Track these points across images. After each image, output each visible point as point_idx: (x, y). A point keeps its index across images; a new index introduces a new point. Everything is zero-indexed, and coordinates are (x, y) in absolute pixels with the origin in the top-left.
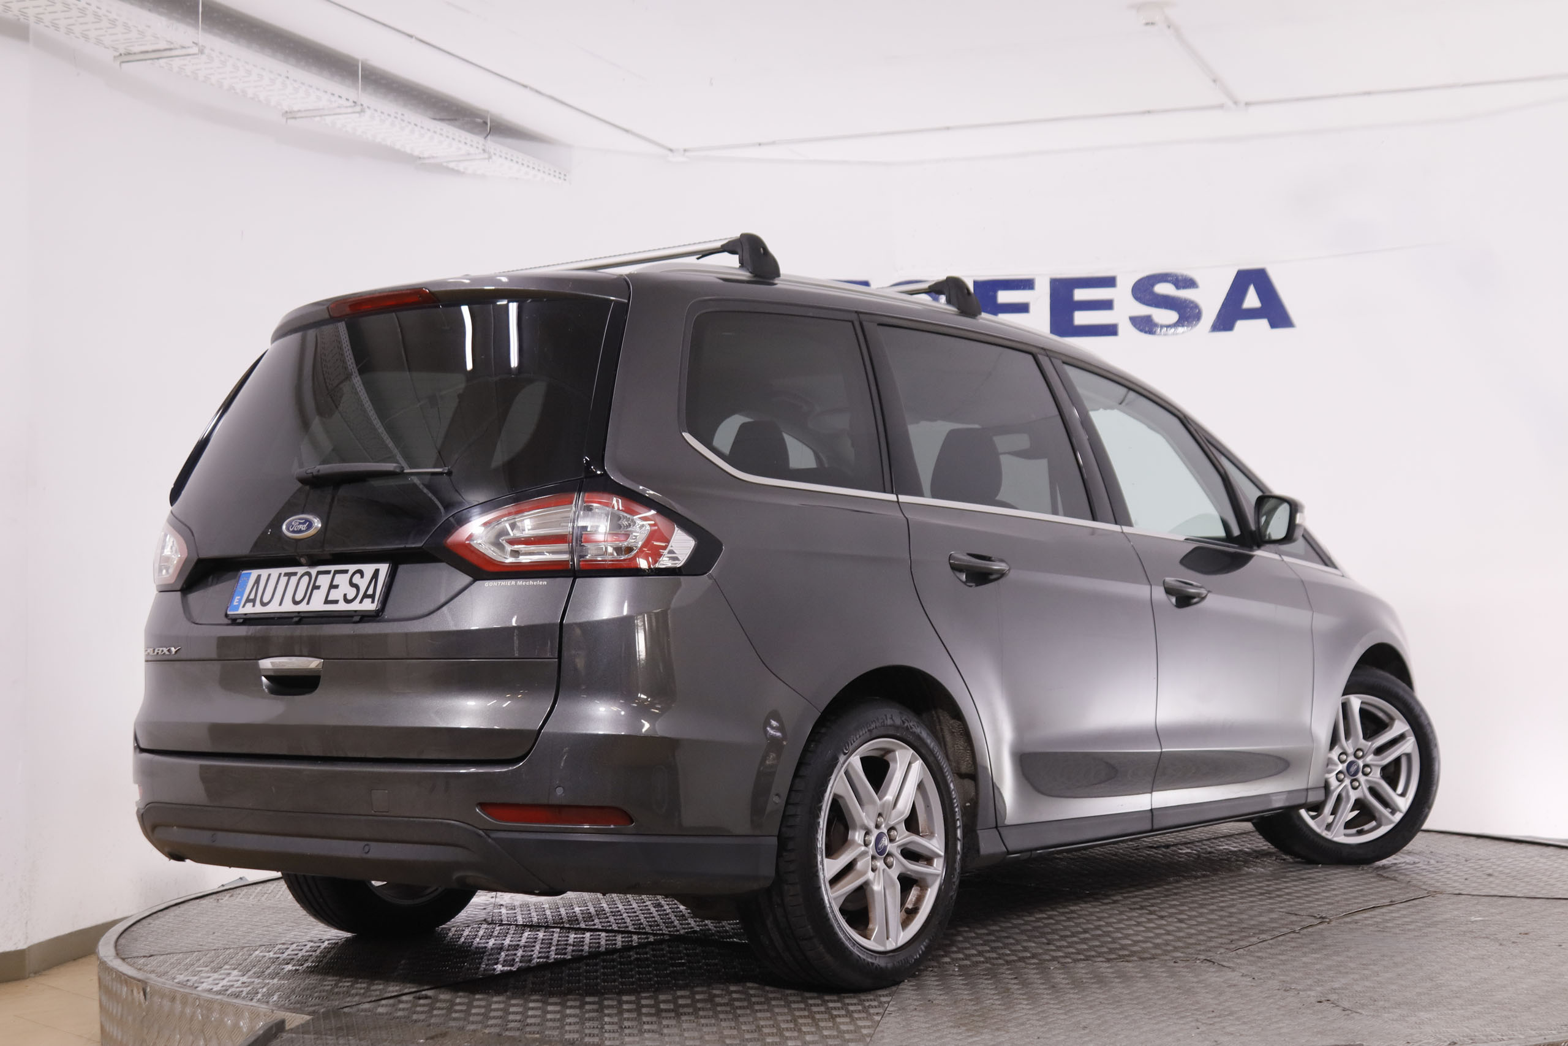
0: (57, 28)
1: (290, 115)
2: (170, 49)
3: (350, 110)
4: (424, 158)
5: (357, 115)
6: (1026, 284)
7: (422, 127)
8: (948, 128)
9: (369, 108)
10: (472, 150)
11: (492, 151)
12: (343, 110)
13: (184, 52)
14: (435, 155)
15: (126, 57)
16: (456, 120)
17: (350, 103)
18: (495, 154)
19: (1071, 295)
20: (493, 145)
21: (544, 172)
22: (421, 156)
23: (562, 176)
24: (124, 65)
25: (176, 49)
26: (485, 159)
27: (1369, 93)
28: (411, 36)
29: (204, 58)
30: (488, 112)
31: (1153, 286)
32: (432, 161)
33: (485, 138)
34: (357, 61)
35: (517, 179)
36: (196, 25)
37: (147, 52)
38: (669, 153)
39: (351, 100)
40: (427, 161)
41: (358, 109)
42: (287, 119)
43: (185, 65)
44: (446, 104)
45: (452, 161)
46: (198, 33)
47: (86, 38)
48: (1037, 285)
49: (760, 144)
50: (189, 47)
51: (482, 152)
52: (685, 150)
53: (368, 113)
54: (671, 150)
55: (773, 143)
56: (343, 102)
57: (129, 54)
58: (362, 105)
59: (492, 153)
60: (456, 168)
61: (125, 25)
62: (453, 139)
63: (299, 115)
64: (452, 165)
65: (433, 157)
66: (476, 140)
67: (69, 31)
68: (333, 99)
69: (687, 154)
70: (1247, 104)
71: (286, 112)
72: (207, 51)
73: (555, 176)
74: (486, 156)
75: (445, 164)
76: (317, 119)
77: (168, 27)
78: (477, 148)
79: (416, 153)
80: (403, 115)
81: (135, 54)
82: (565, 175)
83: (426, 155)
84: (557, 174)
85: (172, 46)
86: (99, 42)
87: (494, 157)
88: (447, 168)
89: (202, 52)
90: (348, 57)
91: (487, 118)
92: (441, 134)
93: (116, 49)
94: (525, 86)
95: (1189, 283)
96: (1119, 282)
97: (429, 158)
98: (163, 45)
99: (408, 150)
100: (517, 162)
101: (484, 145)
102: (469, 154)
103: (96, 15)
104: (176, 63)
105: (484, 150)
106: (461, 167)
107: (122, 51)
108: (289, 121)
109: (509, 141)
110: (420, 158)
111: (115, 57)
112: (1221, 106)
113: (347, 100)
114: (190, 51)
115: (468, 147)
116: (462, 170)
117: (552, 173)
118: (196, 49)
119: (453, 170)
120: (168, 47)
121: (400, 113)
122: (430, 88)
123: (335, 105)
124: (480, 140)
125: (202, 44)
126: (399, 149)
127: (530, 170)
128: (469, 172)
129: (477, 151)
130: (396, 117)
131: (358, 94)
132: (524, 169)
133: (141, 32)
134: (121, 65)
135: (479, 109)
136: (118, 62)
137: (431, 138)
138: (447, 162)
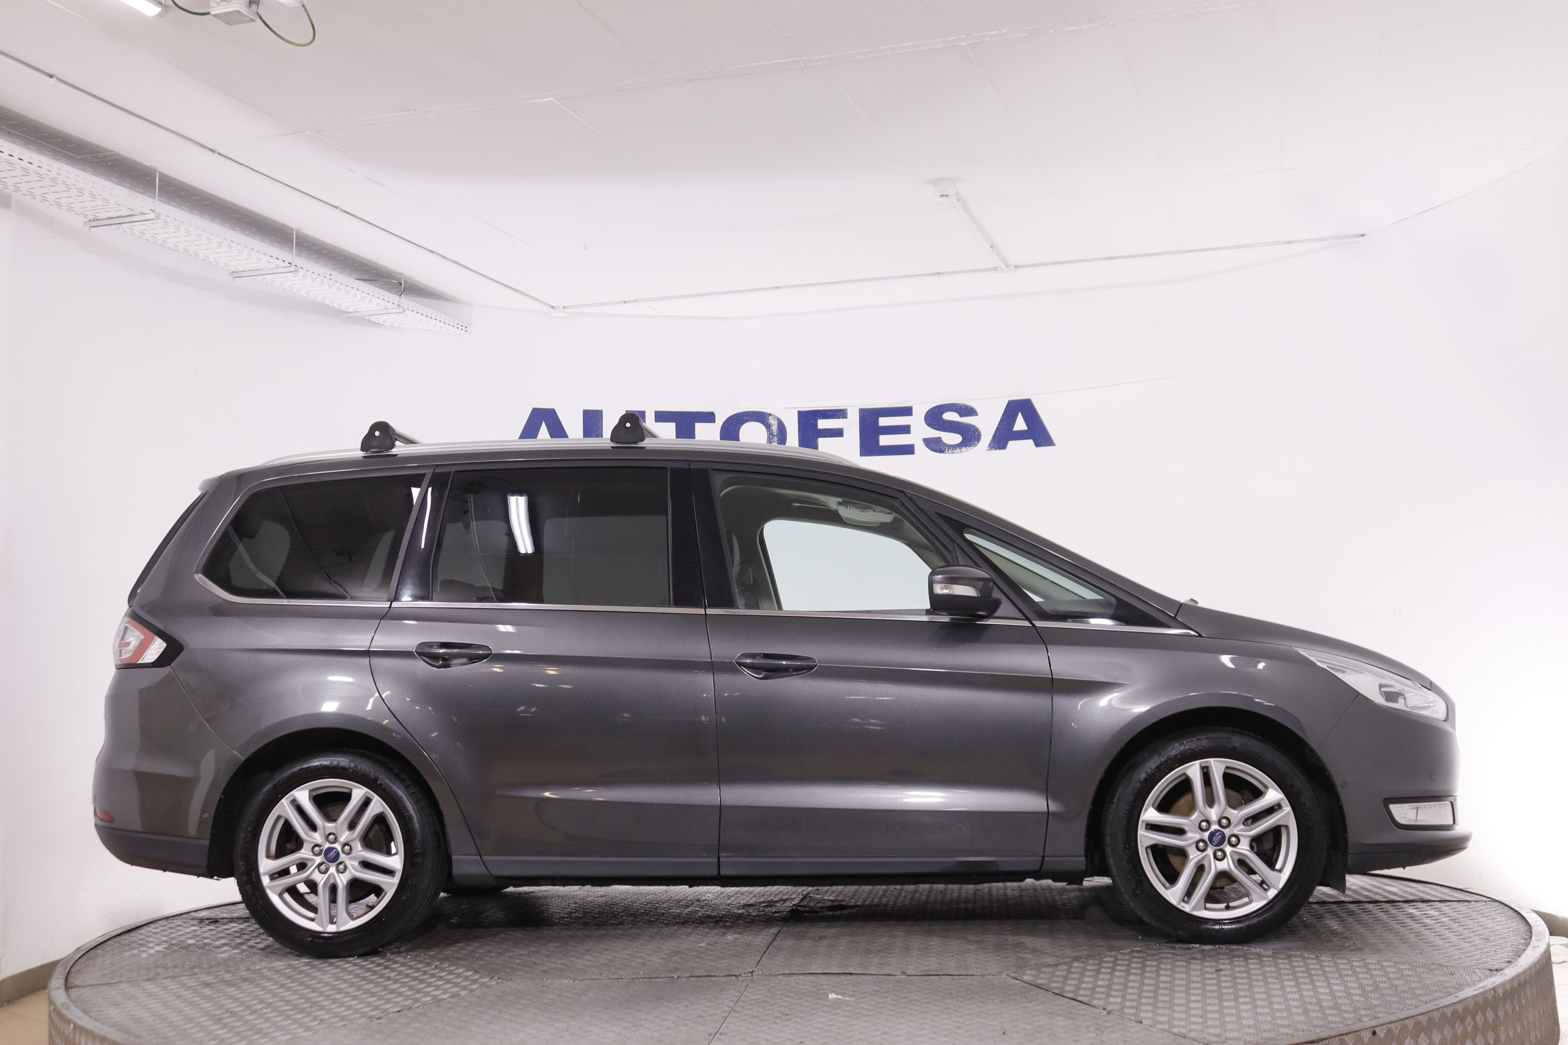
0: (33, 197)
1: (236, 275)
2: (131, 216)
3: (286, 270)
4: (350, 312)
5: (292, 273)
7: (347, 286)
8: (777, 288)
9: (301, 268)
10: (389, 305)
11: (406, 307)
12: (281, 270)
13: (143, 218)
14: (358, 310)
15: (95, 222)
16: (375, 281)
17: (286, 264)
18: (408, 309)
20: (405, 301)
21: (449, 325)
22: (347, 310)
23: (464, 328)
24: (93, 230)
25: (135, 215)
26: (400, 313)
27: (1112, 258)
28: (337, 208)
29: (160, 223)
30: (402, 275)
32: (356, 315)
33: (400, 295)
34: (293, 229)
35: (426, 330)
36: (154, 198)
37: (112, 218)
38: (551, 310)
39: (287, 262)
40: (351, 315)
41: (293, 269)
43: (145, 230)
44: (368, 268)
45: (372, 315)
46: (155, 203)
47: (59, 205)
49: (625, 302)
50: (147, 214)
51: (397, 307)
52: (564, 307)
53: (302, 272)
54: (553, 307)
55: (636, 301)
56: (281, 263)
57: (97, 220)
58: (296, 266)
60: (377, 321)
61: (92, 194)
62: (373, 296)
63: (244, 274)
64: (373, 318)
65: (357, 312)
66: (394, 298)
67: (44, 200)
68: (271, 260)
69: (566, 310)
70: (1015, 266)
71: (233, 272)
72: (162, 217)
73: (458, 328)
74: (401, 310)
75: (367, 318)
76: (259, 278)
77: (130, 196)
78: (394, 303)
79: (343, 308)
80: (330, 275)
81: (102, 220)
82: (466, 328)
83: (351, 310)
84: (460, 327)
85: (132, 213)
86: (70, 209)
87: (407, 311)
88: (369, 320)
89: (158, 217)
90: (286, 226)
91: (401, 280)
92: (363, 292)
93: (85, 216)
94: (432, 252)
97: (353, 312)
98: (125, 212)
99: (336, 305)
100: (427, 316)
101: (399, 301)
102: (386, 309)
103: (66, 184)
104: (138, 227)
105: (399, 306)
106: (380, 319)
107: (91, 218)
108: (235, 279)
109: (420, 299)
110: (346, 312)
111: (85, 222)
112: (996, 269)
113: (283, 261)
114: (148, 217)
115: (385, 303)
116: (382, 323)
117: (456, 326)
118: (152, 216)
119: (373, 322)
120: (129, 213)
121: (328, 273)
122: (354, 254)
123: (274, 266)
124: (396, 297)
125: (157, 210)
126: (328, 305)
127: (437, 322)
128: (387, 324)
129: (393, 306)
130: (325, 277)
131: (293, 257)
132: (433, 321)
133: (105, 200)
134: (90, 231)
135: (394, 272)
136: (88, 227)
137: (355, 295)
138: (367, 315)
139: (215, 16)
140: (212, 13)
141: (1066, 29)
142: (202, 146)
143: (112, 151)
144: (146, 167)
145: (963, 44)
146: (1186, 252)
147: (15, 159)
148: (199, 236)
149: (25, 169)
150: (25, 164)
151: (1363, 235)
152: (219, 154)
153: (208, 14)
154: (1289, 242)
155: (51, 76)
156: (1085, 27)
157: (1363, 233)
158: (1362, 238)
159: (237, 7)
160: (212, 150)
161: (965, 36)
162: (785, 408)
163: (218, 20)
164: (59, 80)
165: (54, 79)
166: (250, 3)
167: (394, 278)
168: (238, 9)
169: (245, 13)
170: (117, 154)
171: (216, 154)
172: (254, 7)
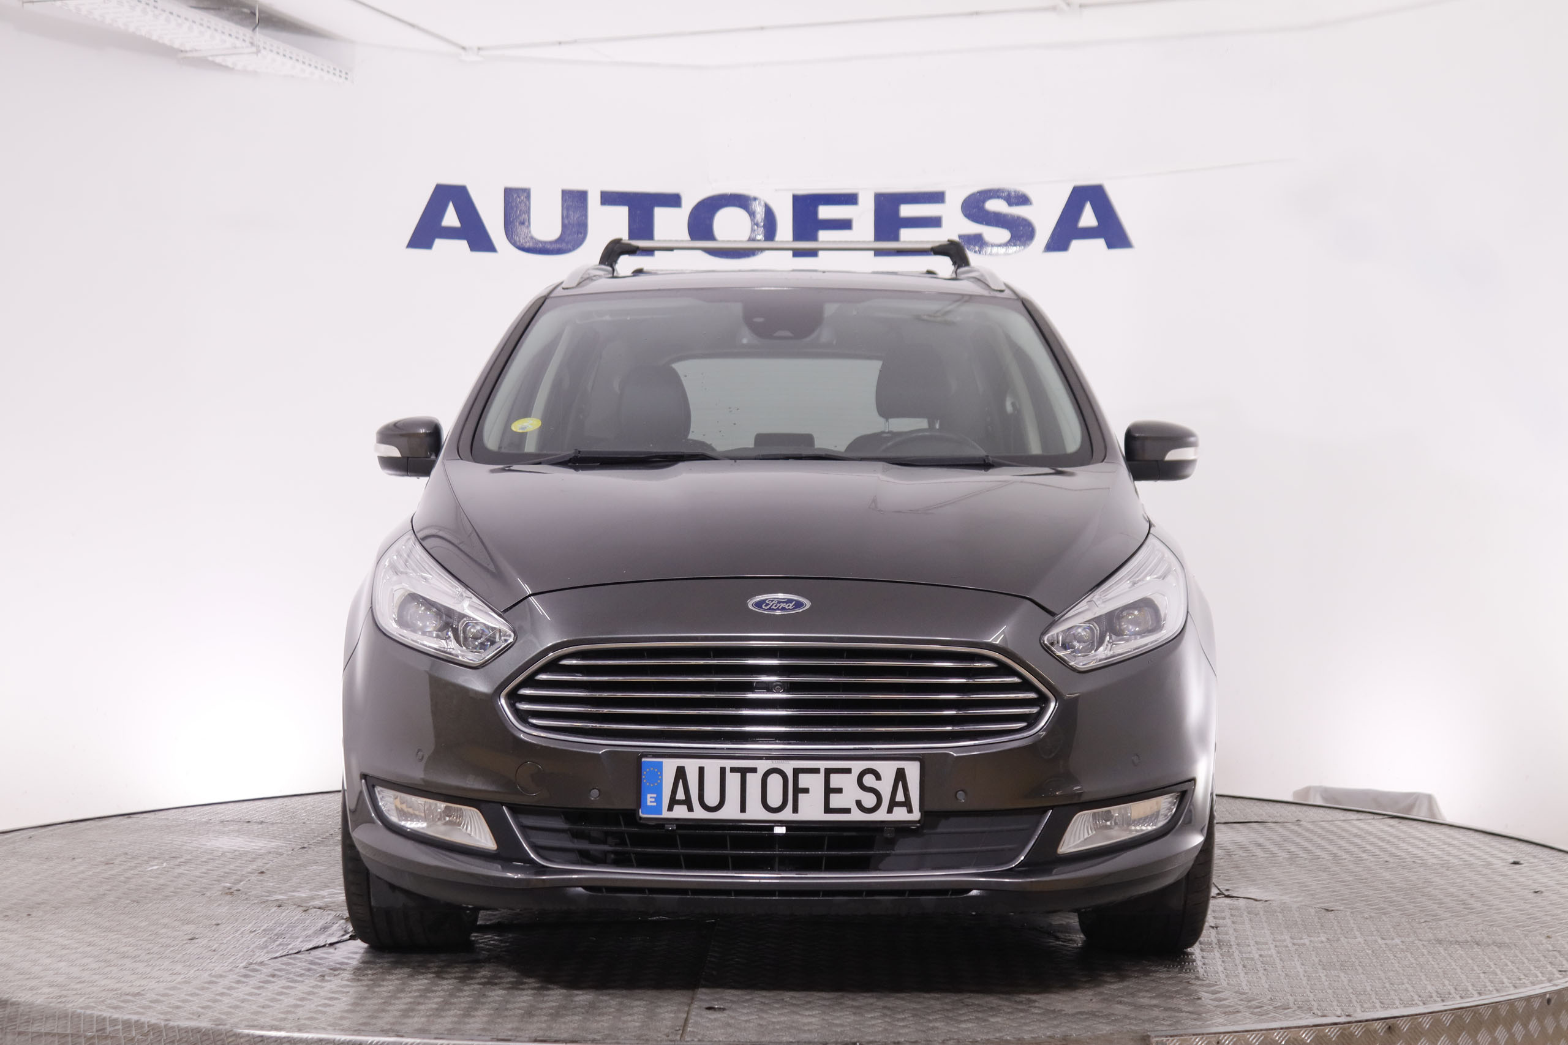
4: (186, 52)
6: (850, 199)
7: (179, 16)
8: (762, 28)
10: (238, 43)
14: (197, 48)
16: (219, 9)
18: (265, 48)
19: (897, 211)
20: (262, 37)
21: (322, 70)
22: (183, 49)
23: (343, 75)
26: (253, 53)
31: (984, 202)
32: (195, 54)
33: (254, 29)
38: (462, 52)
40: (189, 55)
45: (217, 55)
48: (861, 199)
49: (560, 43)
51: (250, 45)
52: (479, 49)
54: (464, 48)
55: (575, 42)
59: (261, 46)
60: (224, 64)
62: (216, 30)
64: (218, 60)
65: (196, 50)
66: (243, 32)
69: (481, 53)
70: (1081, 6)
73: (334, 74)
74: (254, 49)
75: (210, 59)
78: (244, 40)
79: (176, 45)
82: (346, 74)
83: (188, 48)
84: (338, 73)
87: (263, 52)
88: (213, 62)
91: (255, 9)
92: (201, 25)
95: (1022, 200)
96: (947, 197)
97: (191, 51)
99: (166, 42)
100: (291, 58)
101: (251, 38)
102: (235, 47)
105: (252, 44)
106: (229, 61)
108: (25, 5)
109: (284, 35)
110: (182, 51)
112: (1054, 8)
115: (234, 40)
116: (230, 64)
117: (332, 70)
119: (220, 65)
124: (248, 32)
126: (156, 41)
127: (305, 67)
128: (238, 67)
129: (244, 44)
132: (299, 65)
137: (190, 29)
138: (212, 56)
162: (776, 190)
167: (245, 5)
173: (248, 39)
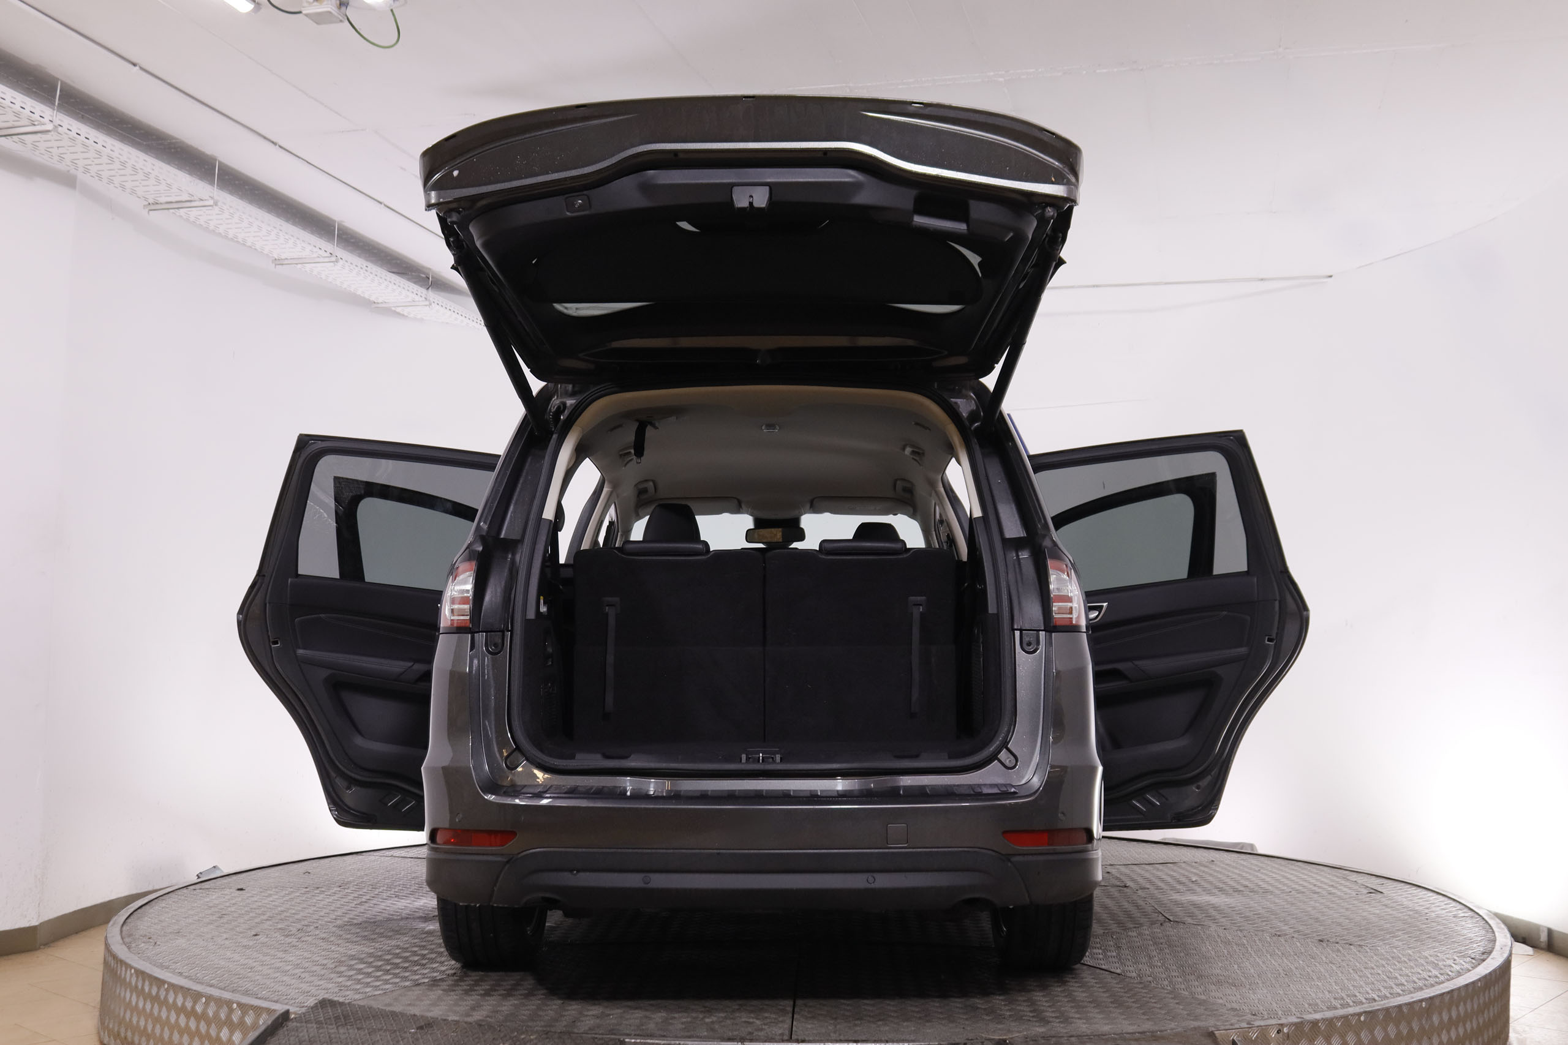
0: (100, 179)
1: (277, 262)
2: (191, 201)
3: (327, 260)
4: (378, 303)
5: (332, 264)
7: (380, 278)
9: (341, 259)
10: (417, 298)
12: (322, 260)
13: (202, 203)
14: (386, 301)
15: (153, 206)
16: (403, 274)
17: (328, 254)
18: (434, 302)
20: (432, 294)
22: (376, 301)
24: (151, 212)
25: (195, 201)
26: (426, 305)
28: (381, 203)
29: (216, 210)
30: (430, 269)
32: (384, 305)
33: (428, 289)
34: (334, 221)
35: (447, 323)
36: (212, 183)
37: (171, 202)
39: (329, 252)
40: (379, 305)
41: (333, 259)
42: (276, 265)
43: (200, 215)
44: (398, 262)
45: (399, 306)
46: (214, 190)
47: (123, 188)
50: (206, 200)
51: (424, 299)
53: (340, 263)
56: (322, 253)
57: (157, 203)
58: (336, 256)
59: (432, 301)
60: (401, 313)
61: (157, 179)
62: (404, 288)
63: (286, 262)
64: (399, 310)
65: (385, 302)
66: (422, 291)
67: (110, 181)
68: (315, 250)
71: (276, 259)
72: (219, 204)
74: (427, 303)
75: (393, 309)
76: (299, 266)
77: (191, 182)
78: (421, 296)
79: (373, 298)
80: (367, 267)
81: (161, 203)
83: (380, 300)
85: (192, 199)
86: (133, 192)
87: (434, 305)
88: (395, 311)
89: (216, 204)
90: (329, 218)
91: (429, 275)
92: (393, 284)
93: (146, 199)
97: (382, 303)
98: (185, 197)
99: (367, 296)
100: (450, 310)
101: (426, 295)
102: (414, 301)
103: (134, 169)
104: (194, 213)
105: (426, 298)
106: (405, 311)
107: (151, 201)
109: (445, 294)
110: (375, 303)
111: (144, 206)
113: (325, 251)
114: (206, 203)
115: (414, 296)
116: (406, 314)
117: (475, 320)
118: (211, 202)
119: (399, 314)
120: (189, 199)
121: (365, 265)
122: (388, 248)
123: (315, 255)
124: (424, 291)
125: (216, 197)
126: (359, 295)
127: (459, 316)
128: (412, 316)
129: (421, 299)
130: (362, 268)
131: (334, 248)
132: (455, 315)
133: (169, 185)
134: (148, 213)
135: (423, 267)
136: (147, 210)
137: (387, 287)
138: (394, 307)
139: (306, 15)
140: (304, 12)
141: (1098, 71)
142: (265, 138)
143: (178, 139)
144: (208, 155)
145: (1001, 79)
146: (1166, 283)
147: (91, 142)
148: (251, 224)
149: (99, 152)
150: (99, 147)
151: (1331, 276)
152: (280, 147)
153: (300, 12)
154: (1262, 280)
155: (135, 65)
156: (1115, 70)
157: (1330, 274)
158: (1329, 279)
159: (328, 7)
160: (273, 142)
161: (1003, 72)
163: (307, 19)
164: (141, 68)
165: (137, 68)
166: (340, 5)
167: (424, 273)
168: (329, 9)
169: (336, 14)
170: (182, 142)
171: (277, 146)
172: (343, 8)
173: (424, 296)
